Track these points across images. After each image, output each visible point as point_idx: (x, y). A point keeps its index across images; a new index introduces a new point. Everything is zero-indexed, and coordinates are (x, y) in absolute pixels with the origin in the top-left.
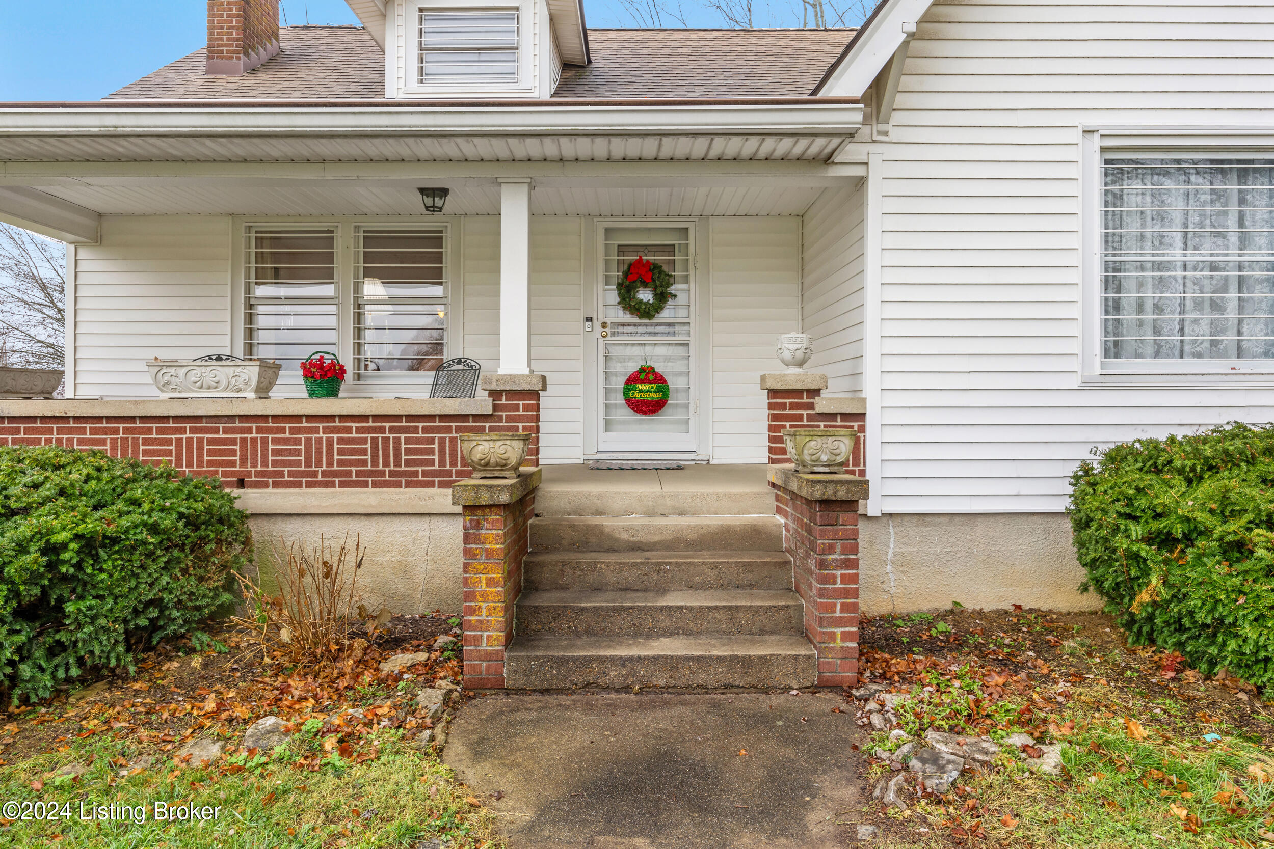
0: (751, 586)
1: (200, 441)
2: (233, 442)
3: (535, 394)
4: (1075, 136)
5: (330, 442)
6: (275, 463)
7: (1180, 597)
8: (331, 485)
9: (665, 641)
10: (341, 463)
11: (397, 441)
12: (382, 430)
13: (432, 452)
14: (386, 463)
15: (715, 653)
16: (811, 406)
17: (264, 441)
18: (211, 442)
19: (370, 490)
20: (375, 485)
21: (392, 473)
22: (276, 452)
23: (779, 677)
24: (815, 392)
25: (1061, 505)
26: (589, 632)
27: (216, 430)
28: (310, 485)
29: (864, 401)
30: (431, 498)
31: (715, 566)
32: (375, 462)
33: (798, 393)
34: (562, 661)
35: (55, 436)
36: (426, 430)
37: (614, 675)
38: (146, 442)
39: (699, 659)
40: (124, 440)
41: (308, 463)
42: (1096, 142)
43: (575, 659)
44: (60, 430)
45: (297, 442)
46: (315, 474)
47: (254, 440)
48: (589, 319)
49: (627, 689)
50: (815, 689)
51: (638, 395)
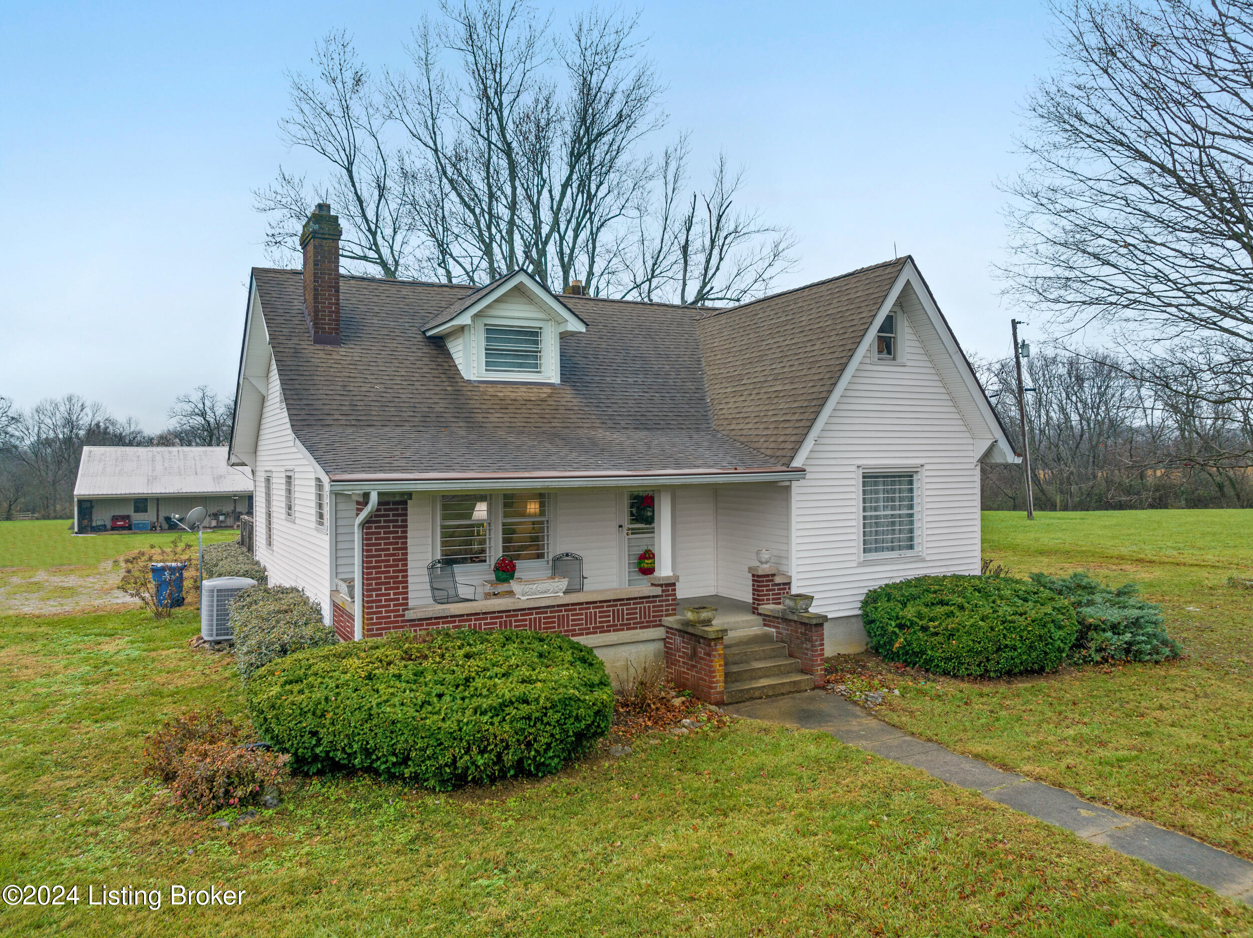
0: (775, 657)
1: (540, 618)
2: (554, 617)
3: (674, 584)
4: (854, 469)
5: (595, 613)
6: (572, 625)
7: (909, 644)
8: (595, 633)
9: (762, 680)
10: (600, 622)
11: (623, 610)
12: (616, 605)
13: (636, 613)
14: (618, 621)
15: (785, 681)
16: (772, 581)
17: (568, 615)
18: (544, 618)
19: (612, 633)
20: (614, 631)
21: (621, 625)
22: (573, 620)
23: (803, 687)
24: (773, 575)
25: (860, 612)
26: (736, 681)
27: (546, 613)
28: (587, 634)
29: (791, 577)
30: (638, 634)
31: (763, 651)
32: (614, 621)
33: (768, 576)
34: (742, 691)
35: (473, 623)
36: (634, 604)
37: (757, 694)
38: (516, 621)
39: (782, 684)
40: (506, 621)
41: (586, 624)
42: (861, 471)
43: (745, 690)
44: (475, 620)
45: (582, 614)
46: (589, 628)
47: (563, 615)
48: (620, 526)
49: (761, 698)
50: (813, 689)
51: (646, 566)
